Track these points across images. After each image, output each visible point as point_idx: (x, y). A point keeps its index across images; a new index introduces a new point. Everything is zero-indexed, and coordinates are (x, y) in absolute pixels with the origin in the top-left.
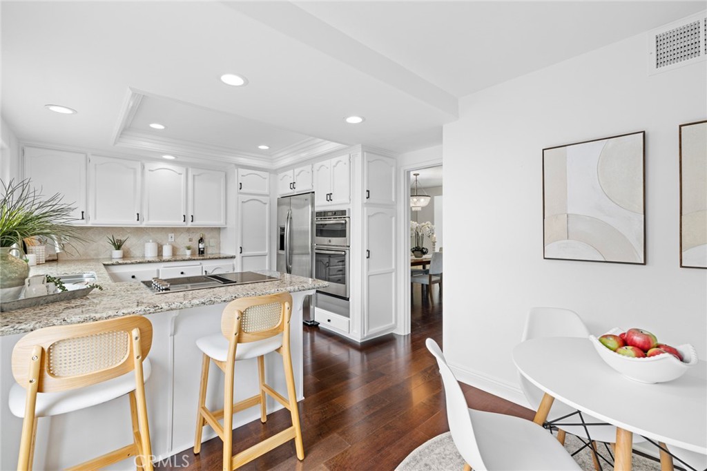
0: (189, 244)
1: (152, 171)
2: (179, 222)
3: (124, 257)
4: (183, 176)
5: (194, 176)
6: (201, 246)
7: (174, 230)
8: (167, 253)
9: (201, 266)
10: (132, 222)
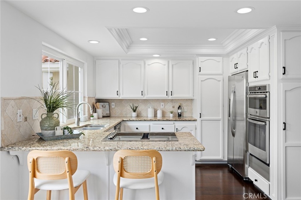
0: (172, 110)
1: (150, 65)
2: (164, 96)
3: (138, 116)
4: (166, 66)
5: (172, 65)
6: (179, 111)
7: (164, 101)
8: (159, 115)
9: (174, 125)
10: (139, 96)
